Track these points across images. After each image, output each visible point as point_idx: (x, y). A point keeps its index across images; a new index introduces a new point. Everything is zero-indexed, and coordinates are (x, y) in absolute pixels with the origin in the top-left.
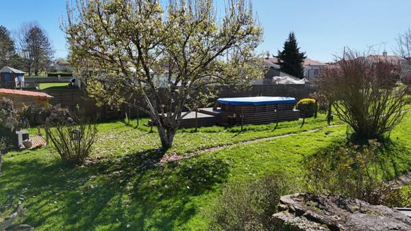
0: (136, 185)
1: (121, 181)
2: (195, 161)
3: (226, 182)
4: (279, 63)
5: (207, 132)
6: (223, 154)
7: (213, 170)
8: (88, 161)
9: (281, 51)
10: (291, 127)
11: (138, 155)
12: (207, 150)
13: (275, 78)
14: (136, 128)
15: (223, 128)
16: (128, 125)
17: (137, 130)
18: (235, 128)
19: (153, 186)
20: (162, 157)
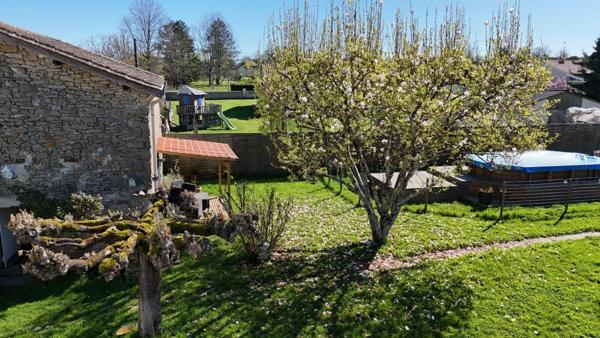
0: (334, 309)
1: (316, 298)
2: (420, 276)
3: (466, 327)
4: (583, 74)
5: (442, 215)
6: (465, 268)
7: (447, 299)
8: (276, 254)
9: (589, 54)
10: (592, 216)
11: (340, 251)
12: (439, 254)
13: (572, 110)
14: (338, 194)
15: (470, 208)
16: (327, 187)
17: (339, 198)
18: (490, 212)
19: (358, 315)
20: (371, 259)
